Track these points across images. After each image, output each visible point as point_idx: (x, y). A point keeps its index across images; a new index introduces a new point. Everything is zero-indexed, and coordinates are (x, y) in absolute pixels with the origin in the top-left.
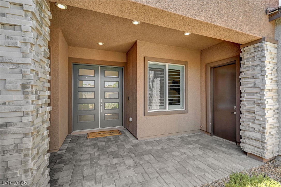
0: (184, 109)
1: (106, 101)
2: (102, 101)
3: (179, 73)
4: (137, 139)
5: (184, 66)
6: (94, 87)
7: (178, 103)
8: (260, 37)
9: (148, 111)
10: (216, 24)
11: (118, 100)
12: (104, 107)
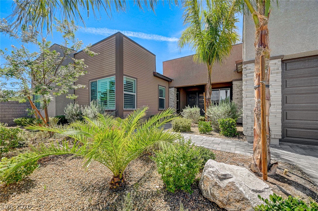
5: (230, 88)
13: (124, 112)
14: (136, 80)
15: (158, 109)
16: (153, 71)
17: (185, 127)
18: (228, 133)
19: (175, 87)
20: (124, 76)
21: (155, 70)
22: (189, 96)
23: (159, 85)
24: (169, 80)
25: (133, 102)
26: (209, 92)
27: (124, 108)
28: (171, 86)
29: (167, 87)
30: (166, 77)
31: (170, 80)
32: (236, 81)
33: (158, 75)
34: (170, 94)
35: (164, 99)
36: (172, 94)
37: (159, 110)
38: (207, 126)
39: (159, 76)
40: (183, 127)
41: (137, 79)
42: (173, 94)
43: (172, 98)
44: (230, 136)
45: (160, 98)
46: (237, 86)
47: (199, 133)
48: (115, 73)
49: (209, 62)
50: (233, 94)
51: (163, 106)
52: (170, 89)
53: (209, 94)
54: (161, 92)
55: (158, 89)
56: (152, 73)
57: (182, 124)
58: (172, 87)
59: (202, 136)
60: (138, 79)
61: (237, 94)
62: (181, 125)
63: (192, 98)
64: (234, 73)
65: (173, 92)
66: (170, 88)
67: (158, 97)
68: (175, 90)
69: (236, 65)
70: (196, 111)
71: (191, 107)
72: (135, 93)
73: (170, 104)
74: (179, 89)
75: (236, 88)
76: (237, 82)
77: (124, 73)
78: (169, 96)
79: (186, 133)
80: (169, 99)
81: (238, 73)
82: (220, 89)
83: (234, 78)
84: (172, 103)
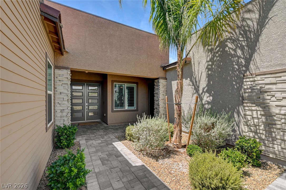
0: (136, 109)
1: (89, 104)
2: (87, 105)
3: (134, 88)
4: (108, 125)
5: (136, 85)
6: (82, 96)
7: (133, 105)
8: (158, 77)
9: (114, 110)
10: (134, 74)
11: (97, 104)
12: (89, 108)
19: (71, 69)
23: (47, 55)
34: (56, 81)
35: (52, 95)
43: (66, 91)
46: (162, 85)
50: (160, 94)
61: (163, 95)
64: (160, 69)
66: (57, 67)
67: (46, 92)
73: (56, 105)
75: (162, 88)
76: (163, 80)
78: (55, 88)
80: (55, 94)
81: (163, 70)
82: (126, 84)
83: (160, 75)
84: (66, 103)
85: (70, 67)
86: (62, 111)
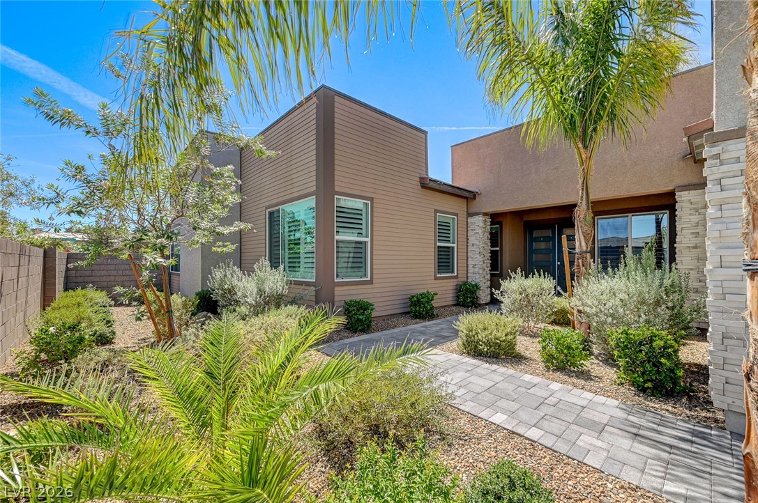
13: (336, 289)
14: (369, 202)
15: (435, 276)
16: (418, 175)
17: (497, 343)
18: (645, 382)
19: (485, 214)
20: (336, 196)
21: (427, 171)
22: (531, 234)
23: (436, 211)
24: (467, 195)
25: (362, 260)
26: (583, 233)
27: (337, 276)
28: (473, 210)
29: (463, 214)
30: (458, 188)
31: (471, 195)
32: (690, 190)
33: (432, 185)
34: (469, 232)
35: (453, 247)
36: (477, 233)
37: (436, 278)
38: (569, 348)
39: (437, 187)
40: (488, 343)
41: (372, 199)
42: (480, 231)
43: (477, 242)
44: (653, 395)
45: (438, 244)
46: (692, 206)
47: (541, 366)
48: (314, 188)
49: (585, 140)
50: (678, 233)
51: (451, 267)
52: (471, 220)
53: (582, 238)
54: (443, 230)
55: (435, 220)
56: (418, 179)
57: (486, 333)
58: (477, 214)
59: (549, 382)
60: (375, 201)
61: (693, 233)
62: (482, 336)
63: (542, 241)
64: (682, 164)
65: (479, 229)
66: (470, 215)
67: (435, 244)
68: (485, 221)
69: (685, 139)
70: (542, 289)
71: (527, 277)
72: (367, 237)
73: (470, 259)
74: (496, 219)
75: (691, 214)
77: (336, 189)
78: (468, 239)
79: (497, 363)
80: (467, 246)
81: (696, 163)
82: (630, 215)
83: (679, 181)
84: (478, 256)
85: (483, 211)
86: (474, 266)
